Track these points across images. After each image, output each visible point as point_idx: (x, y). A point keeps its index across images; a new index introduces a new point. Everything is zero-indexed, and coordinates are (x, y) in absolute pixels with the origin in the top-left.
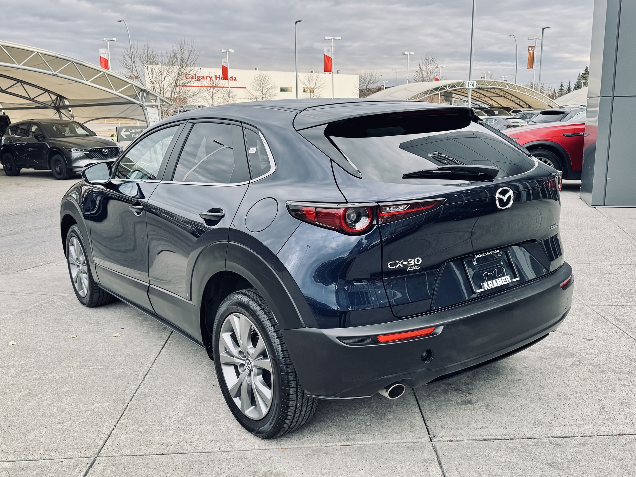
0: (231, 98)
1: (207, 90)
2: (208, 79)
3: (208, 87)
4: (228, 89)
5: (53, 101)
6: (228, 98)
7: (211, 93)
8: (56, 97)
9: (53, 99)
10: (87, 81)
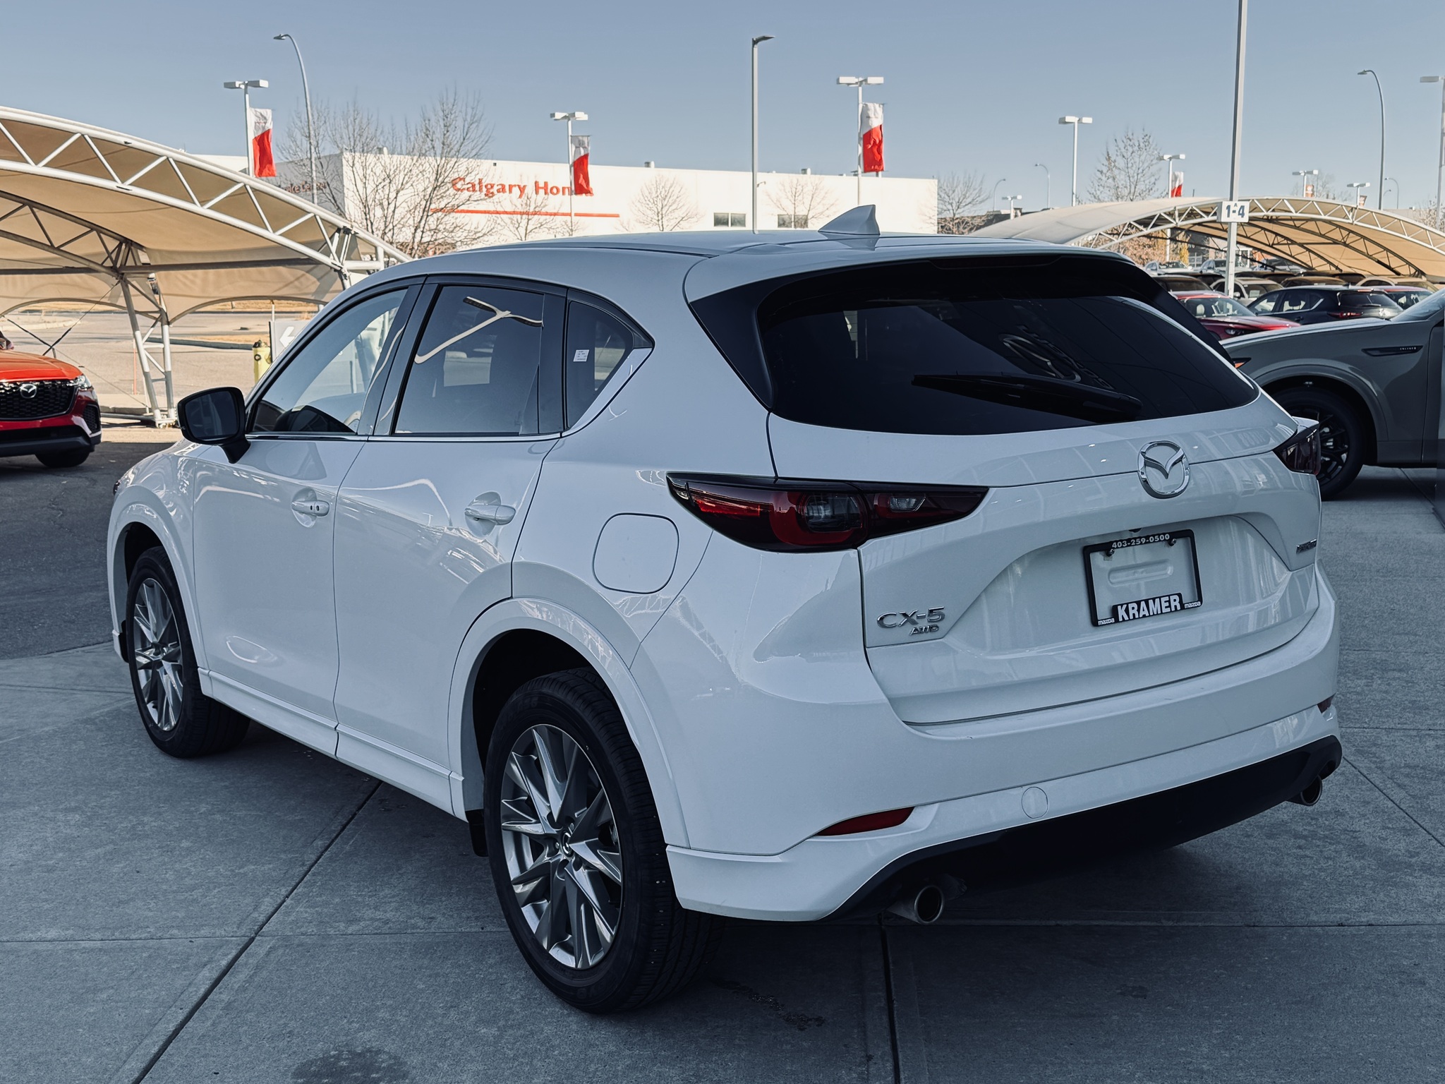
1: (512, 219)
2: (516, 191)
3: (514, 213)
4: (569, 219)
5: (109, 255)
7: (522, 230)
8: (117, 243)
9: (110, 249)
10: (202, 203)
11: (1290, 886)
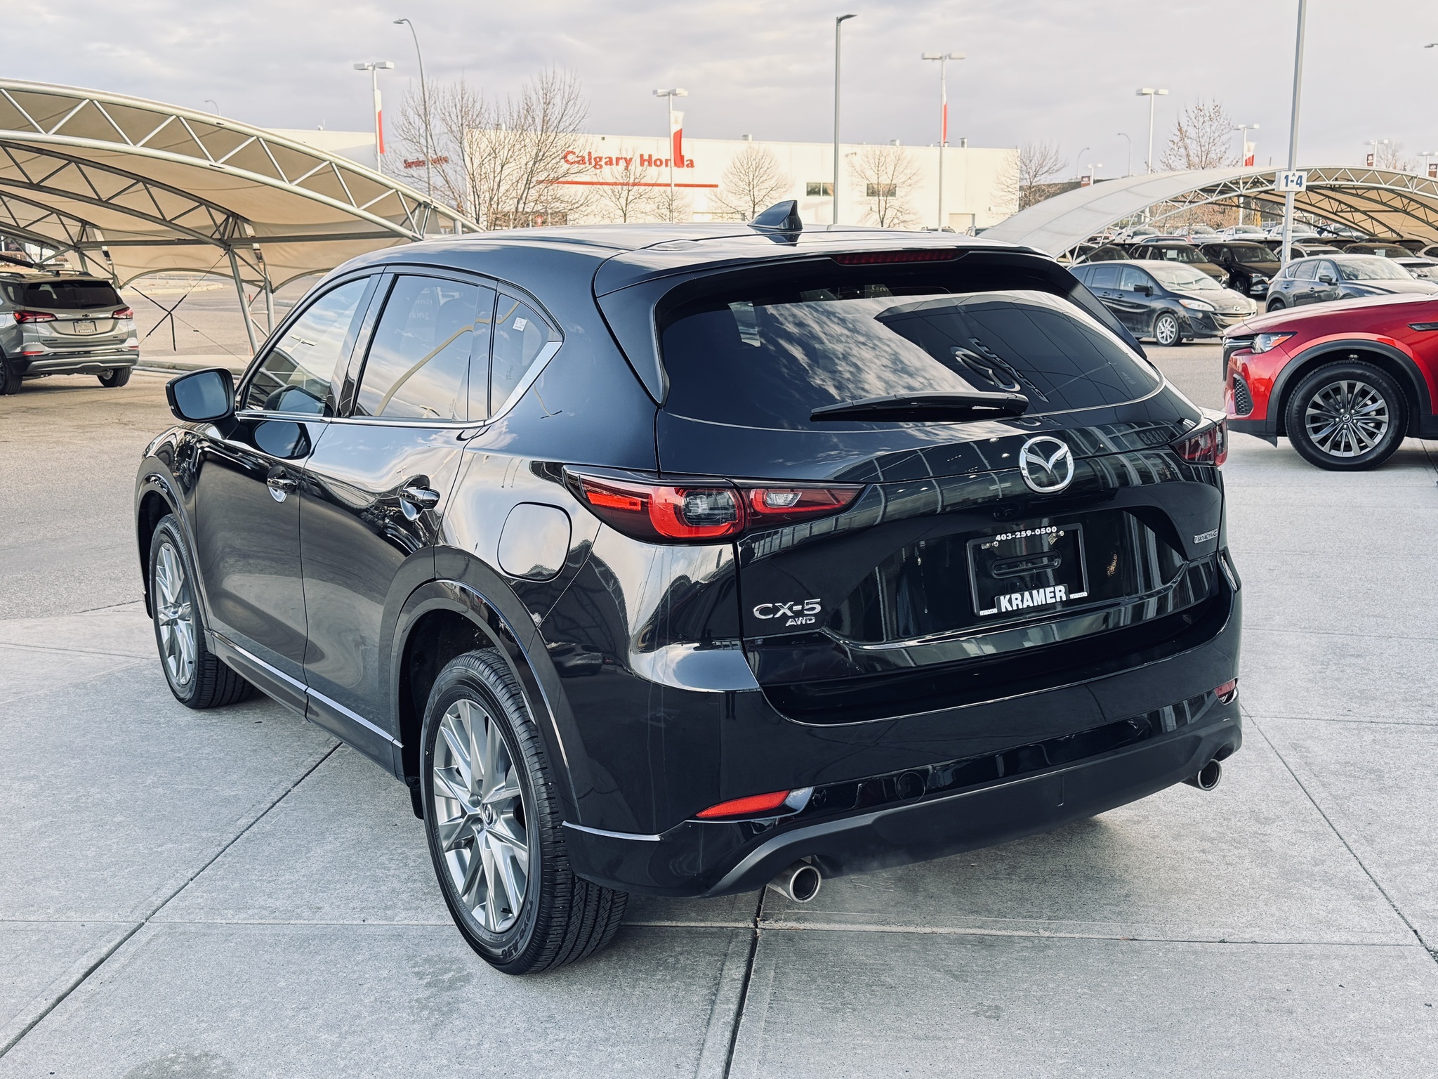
0: (675, 214)
1: (613, 192)
2: (622, 163)
3: (616, 184)
4: (669, 188)
5: (218, 227)
6: (667, 212)
7: (623, 201)
8: (225, 216)
9: (219, 221)
10: (290, 181)
11: (1181, 895)
